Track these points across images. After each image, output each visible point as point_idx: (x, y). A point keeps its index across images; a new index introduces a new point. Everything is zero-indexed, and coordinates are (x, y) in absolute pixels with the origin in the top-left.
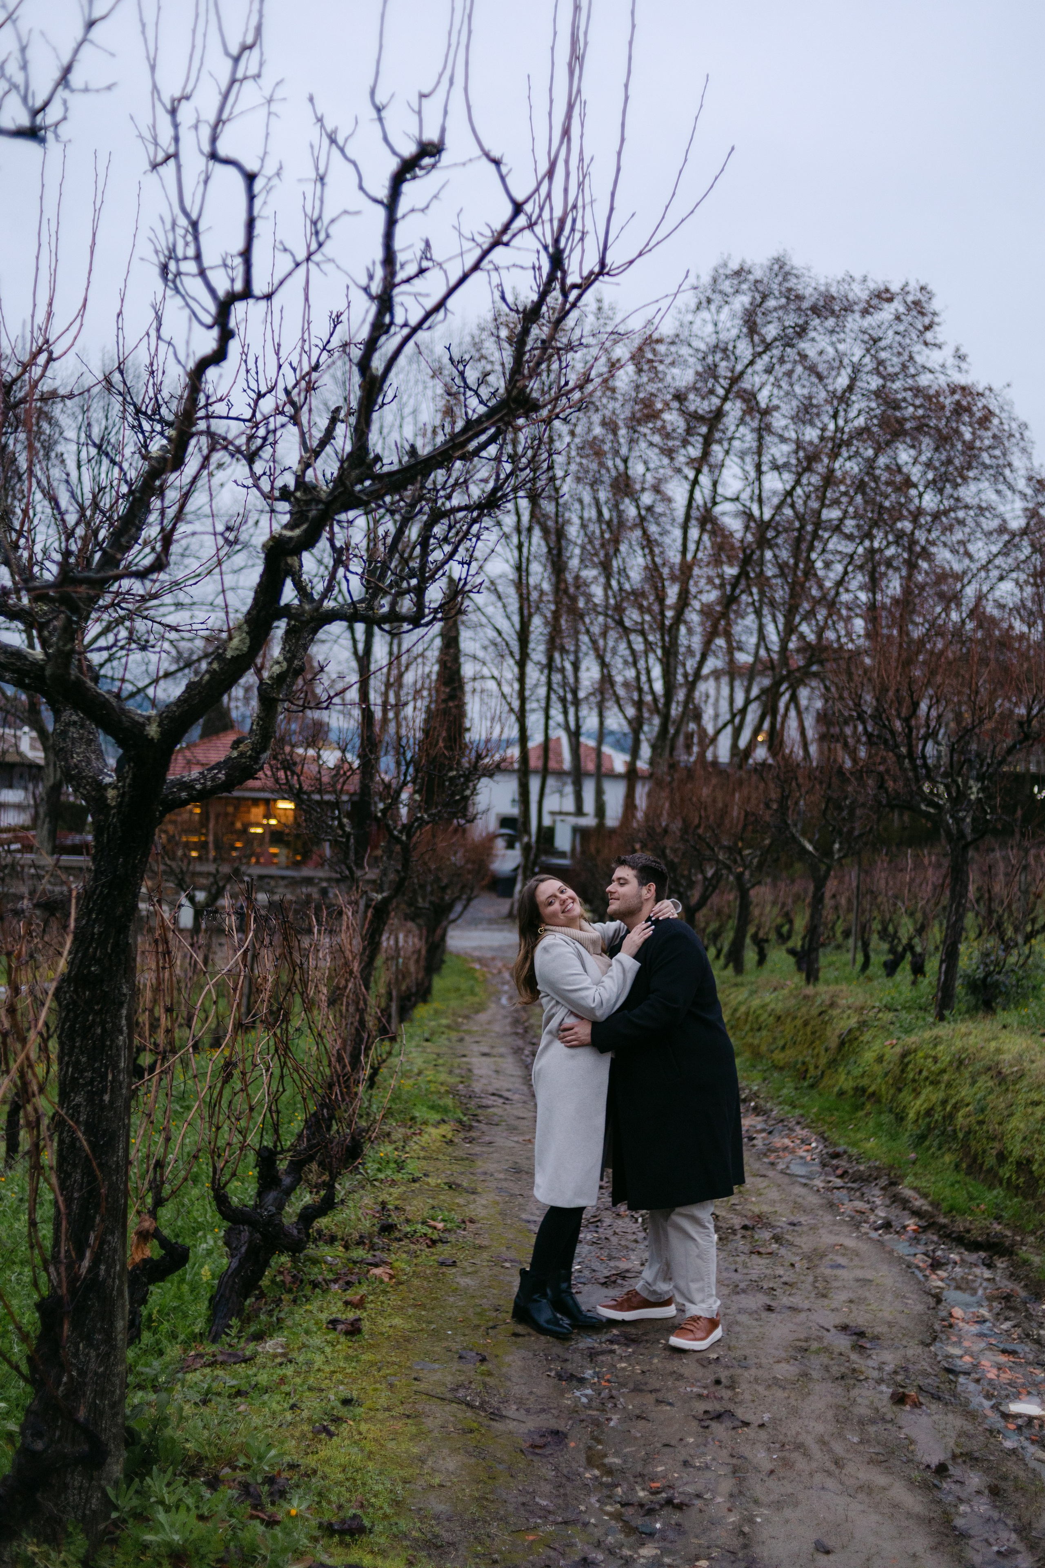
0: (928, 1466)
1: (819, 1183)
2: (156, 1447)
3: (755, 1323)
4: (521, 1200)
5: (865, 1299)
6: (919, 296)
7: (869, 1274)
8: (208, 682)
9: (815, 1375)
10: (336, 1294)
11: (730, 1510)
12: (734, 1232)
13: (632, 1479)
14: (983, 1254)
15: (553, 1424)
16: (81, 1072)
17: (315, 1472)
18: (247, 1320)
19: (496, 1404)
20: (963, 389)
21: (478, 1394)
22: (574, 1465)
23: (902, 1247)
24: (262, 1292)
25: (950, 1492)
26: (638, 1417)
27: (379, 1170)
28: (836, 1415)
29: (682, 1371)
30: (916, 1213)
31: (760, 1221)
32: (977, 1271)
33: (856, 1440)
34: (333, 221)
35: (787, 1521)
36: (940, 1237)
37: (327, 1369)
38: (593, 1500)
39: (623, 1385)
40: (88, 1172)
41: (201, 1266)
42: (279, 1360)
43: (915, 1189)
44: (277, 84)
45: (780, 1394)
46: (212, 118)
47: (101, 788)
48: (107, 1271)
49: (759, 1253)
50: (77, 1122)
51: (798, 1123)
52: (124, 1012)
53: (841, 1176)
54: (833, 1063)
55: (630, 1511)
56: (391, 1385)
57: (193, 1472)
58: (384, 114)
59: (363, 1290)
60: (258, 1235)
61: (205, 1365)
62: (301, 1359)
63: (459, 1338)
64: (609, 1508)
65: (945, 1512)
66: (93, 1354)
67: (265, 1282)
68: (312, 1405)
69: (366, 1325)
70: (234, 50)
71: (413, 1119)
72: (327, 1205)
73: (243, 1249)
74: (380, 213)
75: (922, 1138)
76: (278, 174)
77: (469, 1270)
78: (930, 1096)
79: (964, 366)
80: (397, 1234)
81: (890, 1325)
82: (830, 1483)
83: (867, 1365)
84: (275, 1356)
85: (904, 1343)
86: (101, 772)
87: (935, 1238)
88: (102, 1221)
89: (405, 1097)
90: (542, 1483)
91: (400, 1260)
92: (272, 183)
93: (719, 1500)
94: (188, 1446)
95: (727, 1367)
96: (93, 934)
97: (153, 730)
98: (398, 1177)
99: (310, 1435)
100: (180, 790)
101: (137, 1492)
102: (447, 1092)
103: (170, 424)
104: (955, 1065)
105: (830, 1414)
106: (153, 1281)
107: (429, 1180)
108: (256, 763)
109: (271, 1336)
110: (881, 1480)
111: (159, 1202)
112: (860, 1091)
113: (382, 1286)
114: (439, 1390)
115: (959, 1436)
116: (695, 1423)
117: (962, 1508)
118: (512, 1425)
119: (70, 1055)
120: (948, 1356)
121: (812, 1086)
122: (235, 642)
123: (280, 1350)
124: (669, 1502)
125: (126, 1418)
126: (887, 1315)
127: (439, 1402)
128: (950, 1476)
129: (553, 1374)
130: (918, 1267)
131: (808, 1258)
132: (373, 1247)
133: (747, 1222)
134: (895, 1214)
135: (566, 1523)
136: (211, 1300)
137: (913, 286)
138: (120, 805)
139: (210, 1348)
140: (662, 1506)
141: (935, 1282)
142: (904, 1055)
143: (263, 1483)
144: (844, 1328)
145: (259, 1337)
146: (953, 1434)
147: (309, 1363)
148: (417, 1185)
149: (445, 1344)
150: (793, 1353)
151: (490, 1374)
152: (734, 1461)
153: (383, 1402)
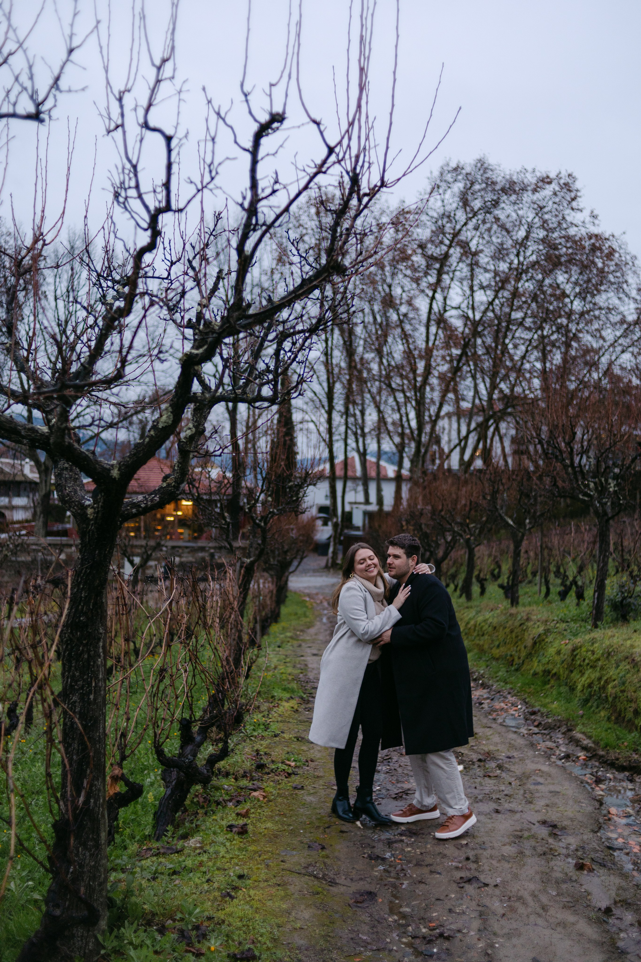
0: (600, 909)
1: (523, 731)
2: (126, 908)
3: (489, 821)
5: (556, 804)
6: (568, 180)
7: (557, 788)
8: (148, 442)
9: (527, 853)
10: (231, 809)
11: (479, 940)
12: (473, 763)
13: (418, 922)
14: (627, 774)
15: (368, 887)
16: (76, 682)
17: (223, 922)
18: (177, 827)
19: (332, 876)
20: (596, 236)
21: (321, 870)
22: (382, 913)
23: (577, 770)
24: (185, 808)
25: (614, 925)
26: (420, 882)
27: (254, 730)
28: (541, 878)
29: (446, 852)
30: (585, 748)
31: (489, 756)
32: (624, 784)
33: (554, 893)
34: (220, 164)
35: (514, 946)
36: (600, 763)
37: (228, 856)
38: (395, 935)
39: (409, 862)
40: (82, 743)
41: (148, 793)
42: (198, 851)
43: (583, 733)
44: (184, 82)
45: (507, 865)
46: (145, 104)
47: (84, 508)
48: (95, 803)
49: (489, 776)
50: (74, 712)
51: (509, 693)
52: (101, 644)
53: (537, 726)
54: (529, 655)
55: (418, 941)
56: (268, 866)
57: (149, 923)
58: (249, 98)
59: (248, 806)
60: (182, 774)
61: (153, 855)
62: (211, 850)
63: (308, 835)
64: (404, 940)
65: (612, 938)
66: (88, 854)
67: (187, 802)
68: (219, 879)
69: (250, 828)
70: (158, 62)
71: (273, 697)
72: (224, 753)
73: (174, 783)
74: (248, 157)
75: (587, 701)
76: (186, 136)
77: (312, 791)
78: (590, 675)
79: (596, 222)
80: (267, 770)
81: (572, 820)
82: (540, 921)
83: (559, 846)
84: (196, 849)
85: (581, 831)
86: (83, 498)
87: (597, 764)
88: (91, 772)
89: (268, 684)
90: (363, 925)
91: (269, 786)
92: (183, 141)
93: (472, 933)
94: (145, 907)
95: (473, 849)
96: (81, 597)
97: (115, 473)
98: (265, 734)
99: (219, 899)
100: (132, 508)
101: (116, 937)
102: (293, 679)
103: (118, 282)
104: (605, 655)
105: (538, 877)
106: (121, 806)
107: (285, 735)
108: (178, 490)
109: (192, 836)
110: (571, 918)
111: (123, 758)
112: (547, 672)
113: (259, 803)
114: (297, 868)
115: (618, 890)
116: (455, 885)
117: (622, 935)
118: (342, 889)
119: (69, 671)
120: (609, 839)
121: (517, 670)
122: (164, 418)
123: (198, 845)
124: (441, 935)
125: (108, 891)
126: (570, 814)
127: (297, 875)
128: (613, 915)
129: (366, 856)
130: (587, 783)
131: (519, 778)
132: (252, 779)
133: (481, 757)
134: (571, 749)
135: (378, 950)
136: (155, 814)
137: (564, 174)
138: (96, 519)
139: (156, 845)
140: (437, 938)
141: (599, 792)
142: (573, 650)
143: (193, 930)
144: (544, 823)
145: (185, 837)
146: (614, 888)
147: (217, 853)
148: (277, 739)
149: (299, 839)
150: (513, 839)
151: (327, 857)
152: (480, 908)
153: (263, 876)
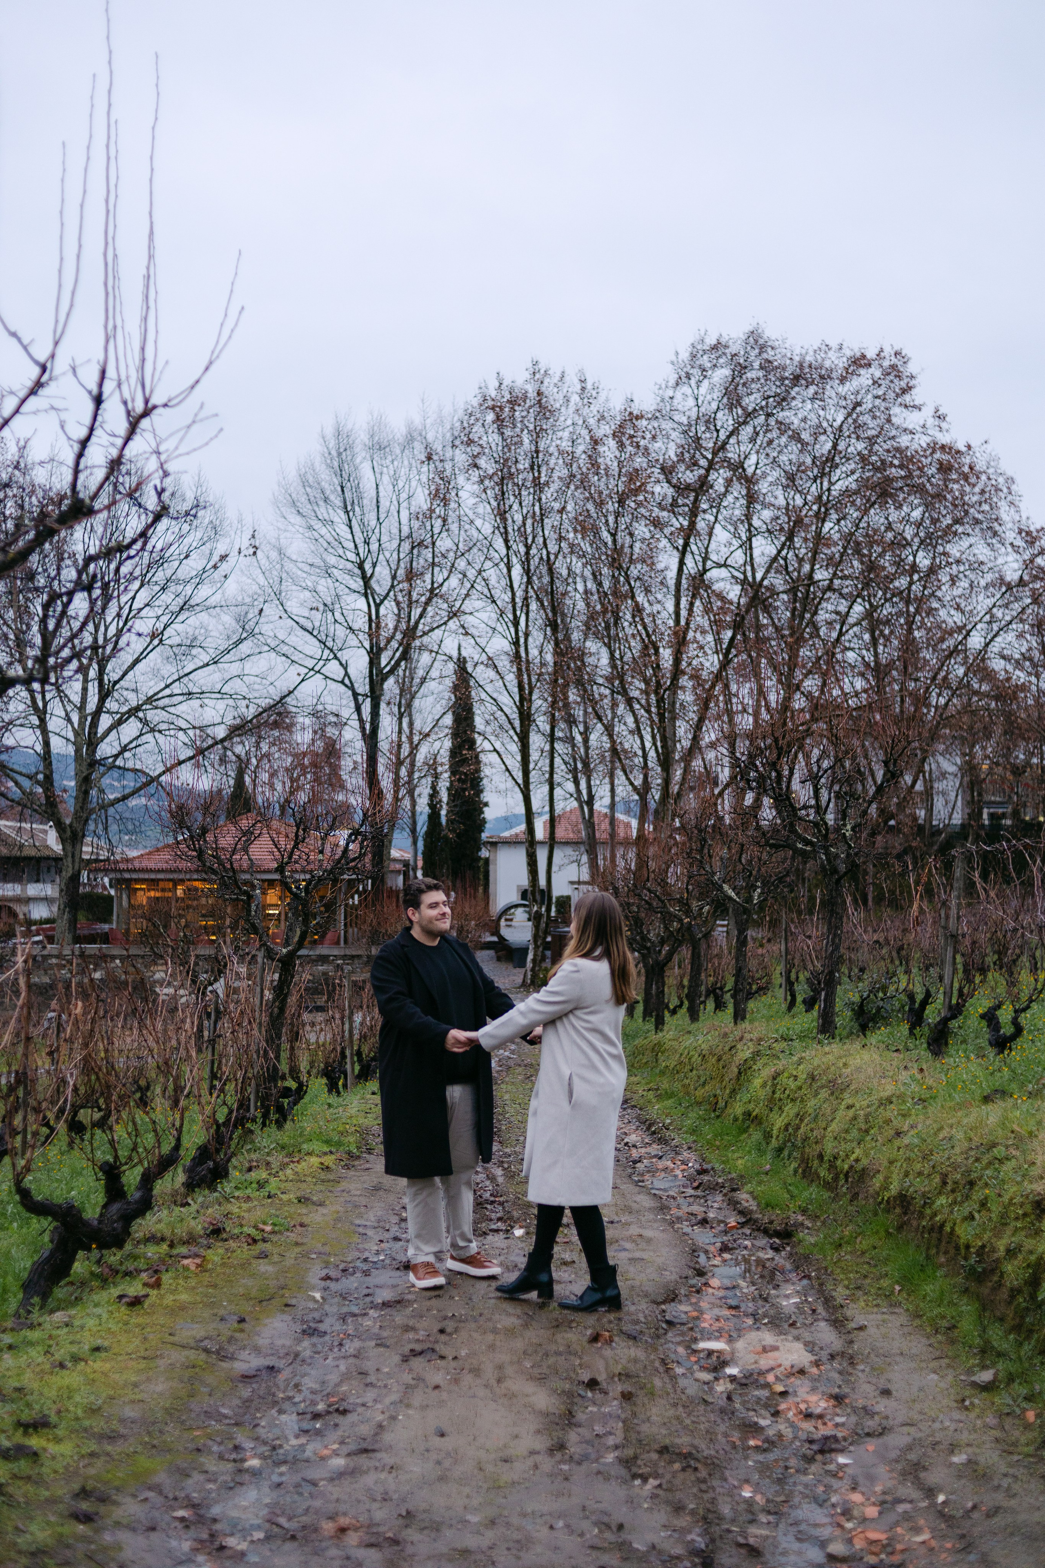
0: (584, 1382)
1: (670, 1193)
4: (363, 1209)
6: (894, 360)
7: (645, 1255)
10: (141, 1279)
11: (382, 1412)
13: (319, 1397)
14: (775, 1240)
15: (274, 1363)
19: (231, 1350)
20: (943, 447)
21: (220, 1344)
22: (274, 1388)
23: (703, 1237)
25: (588, 1398)
26: (352, 1356)
27: (239, 1189)
28: (527, 1350)
30: (742, 1212)
33: (530, 1365)
35: (424, 1418)
36: (749, 1229)
37: (95, 1329)
39: (357, 1336)
42: (59, 1325)
43: (751, 1193)
45: (490, 1338)
51: (689, 1148)
53: (696, 1188)
54: (734, 1091)
56: (145, 1339)
59: (167, 1276)
62: (78, 1323)
63: (231, 1307)
65: (571, 1411)
68: (64, 1352)
69: (151, 1299)
71: (300, 1150)
77: (276, 1260)
78: (790, 1110)
79: (944, 425)
80: (224, 1236)
82: (482, 1392)
84: (58, 1322)
87: (744, 1231)
90: (234, 1399)
91: (215, 1254)
93: (379, 1406)
95: (460, 1321)
98: (255, 1194)
99: (46, 1370)
104: (808, 1081)
105: (523, 1349)
107: (284, 1196)
109: (65, 1310)
112: (747, 1114)
113: (186, 1272)
114: (186, 1341)
115: (629, 1362)
116: (398, 1358)
117: (591, 1409)
118: (236, 1364)
120: (675, 1312)
123: (64, 1319)
124: (337, 1410)
126: (637, 1283)
127: (181, 1349)
128: (601, 1389)
129: (299, 1330)
130: (706, 1252)
132: (194, 1245)
134: (722, 1214)
135: (236, 1424)
137: (888, 351)
140: (330, 1413)
141: (714, 1261)
142: (774, 1078)
145: (52, 1312)
146: (625, 1361)
147: (83, 1326)
148: (270, 1200)
149: (214, 1311)
151: (241, 1331)
152: (413, 1382)
153: (129, 1349)
